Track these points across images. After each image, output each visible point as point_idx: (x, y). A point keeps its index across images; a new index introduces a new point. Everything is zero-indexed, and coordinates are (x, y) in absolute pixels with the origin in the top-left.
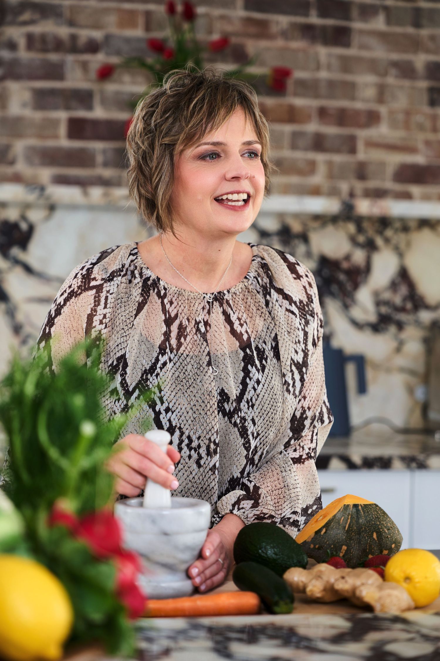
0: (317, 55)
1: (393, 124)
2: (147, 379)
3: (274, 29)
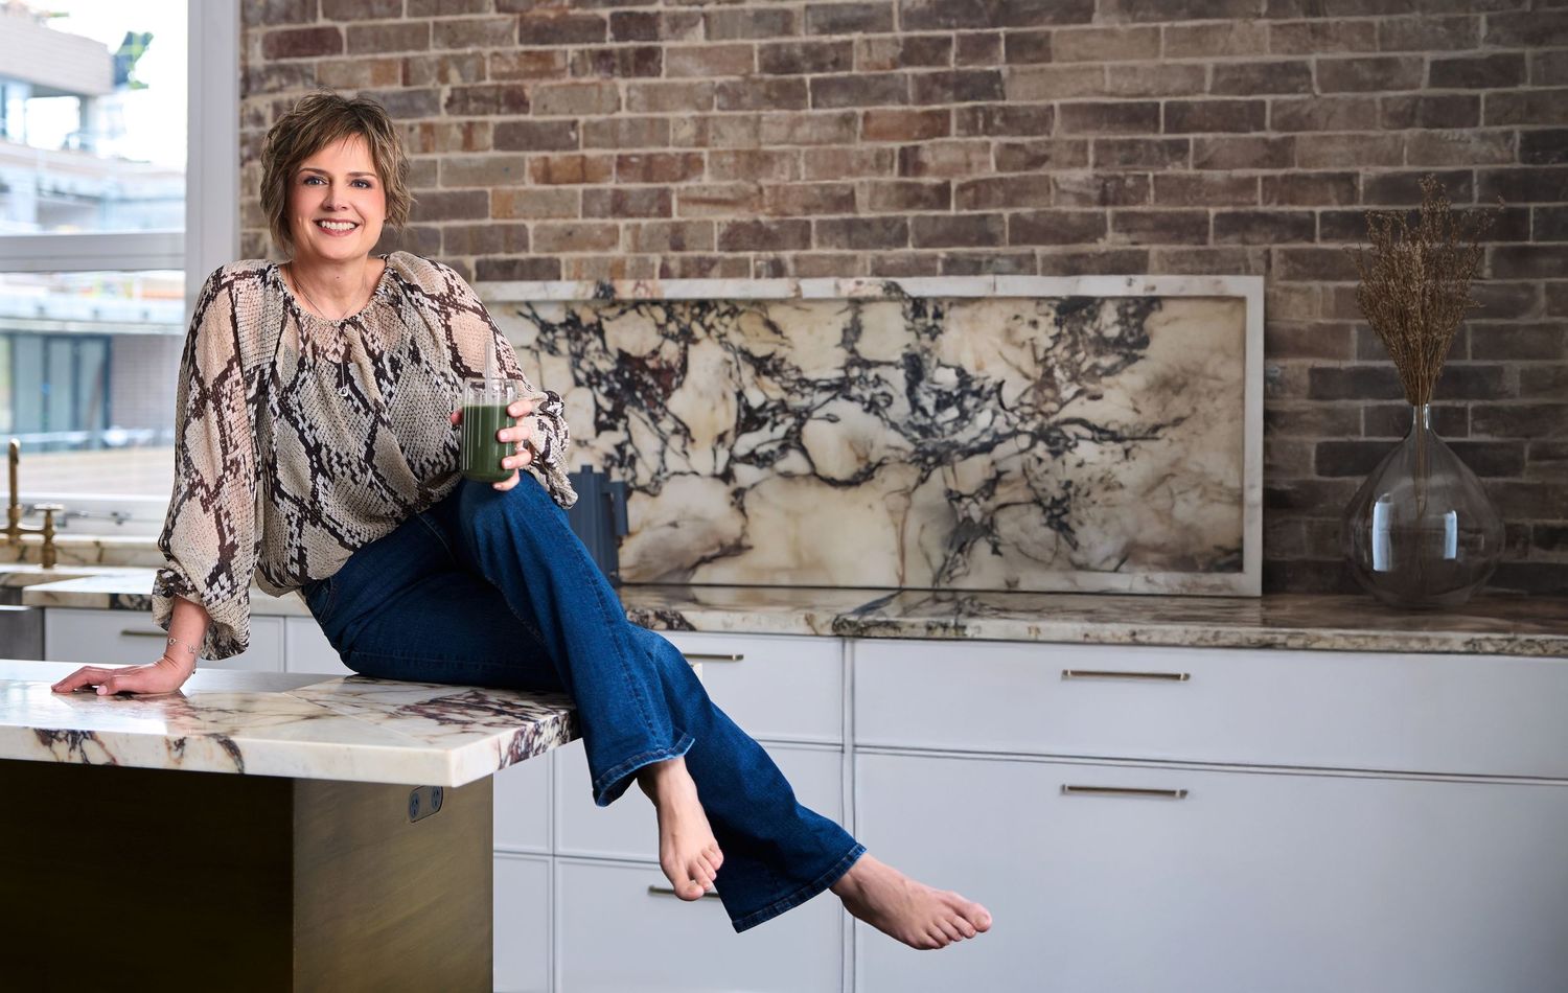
0: (615, 86)
1: (720, 171)
2: (288, 398)
3: (560, 63)
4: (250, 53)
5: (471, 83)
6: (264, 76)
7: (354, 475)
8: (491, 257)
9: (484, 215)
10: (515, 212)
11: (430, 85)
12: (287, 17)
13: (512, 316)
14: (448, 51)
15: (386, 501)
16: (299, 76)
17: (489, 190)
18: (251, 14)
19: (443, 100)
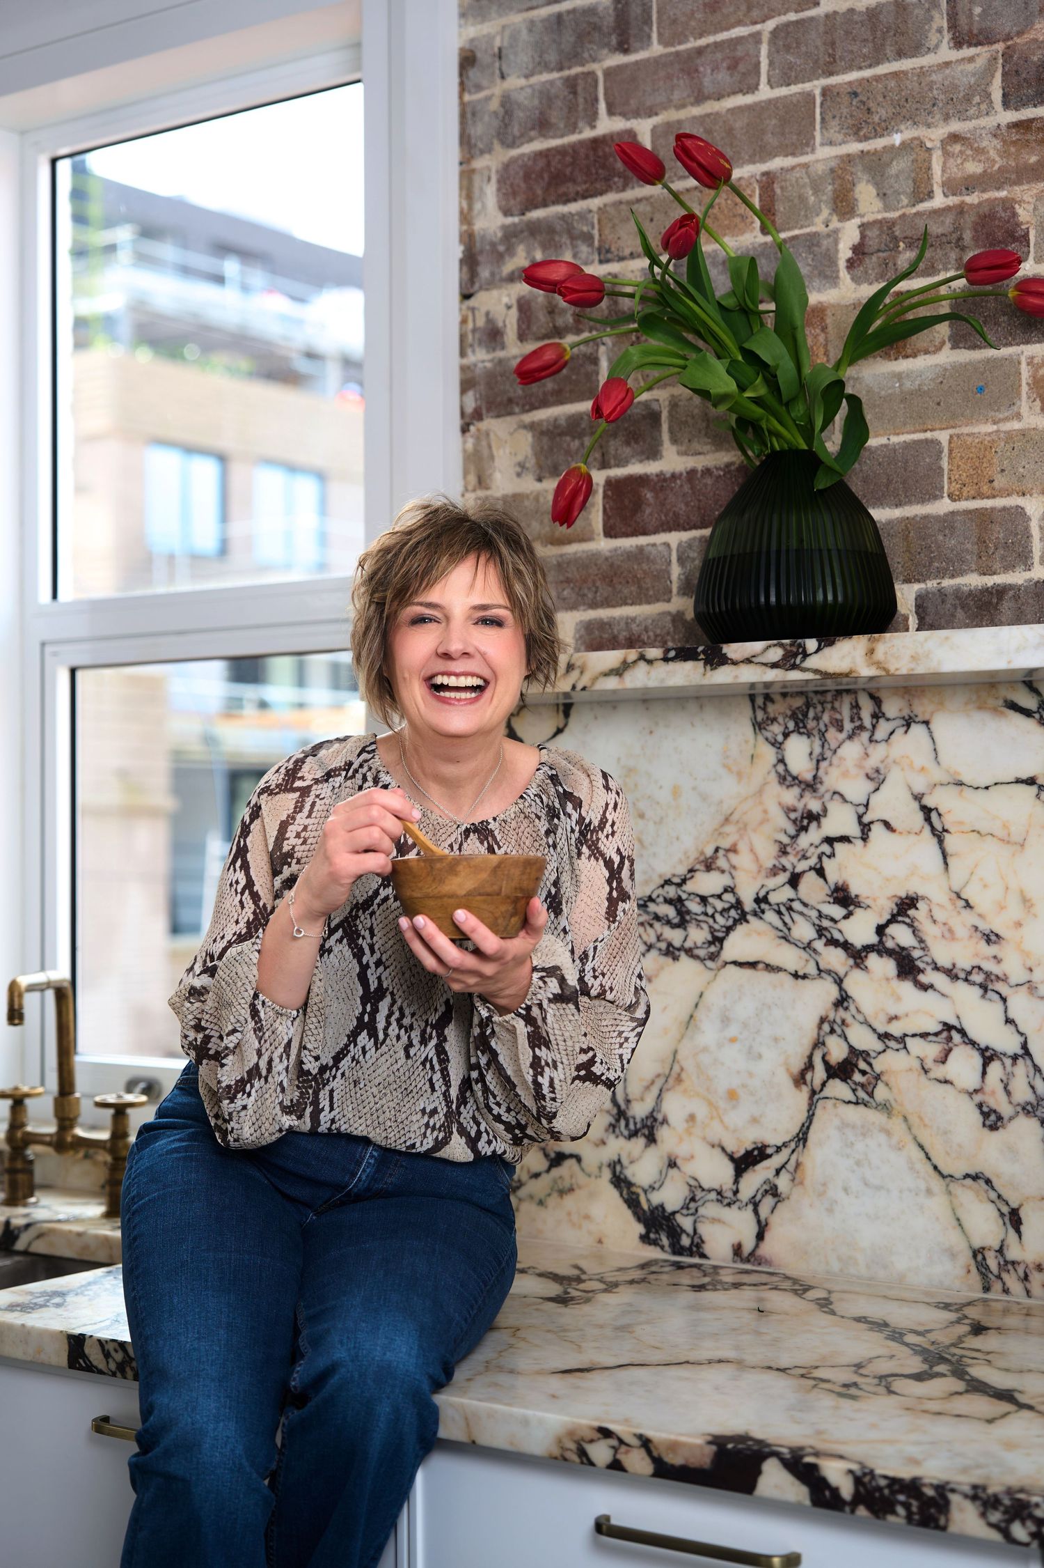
4: (477, 206)
5: (905, 208)
6: (501, 248)
7: (410, 1045)
8: (947, 583)
9: (934, 496)
10: (1000, 482)
11: (817, 226)
12: (543, 125)
13: (995, 710)
14: (854, 147)
15: (433, 1090)
16: (565, 239)
17: (943, 437)
18: (477, 130)
19: (844, 252)
